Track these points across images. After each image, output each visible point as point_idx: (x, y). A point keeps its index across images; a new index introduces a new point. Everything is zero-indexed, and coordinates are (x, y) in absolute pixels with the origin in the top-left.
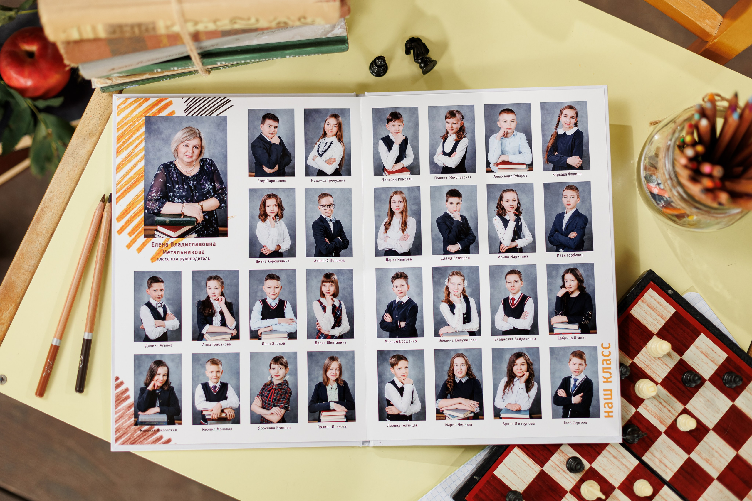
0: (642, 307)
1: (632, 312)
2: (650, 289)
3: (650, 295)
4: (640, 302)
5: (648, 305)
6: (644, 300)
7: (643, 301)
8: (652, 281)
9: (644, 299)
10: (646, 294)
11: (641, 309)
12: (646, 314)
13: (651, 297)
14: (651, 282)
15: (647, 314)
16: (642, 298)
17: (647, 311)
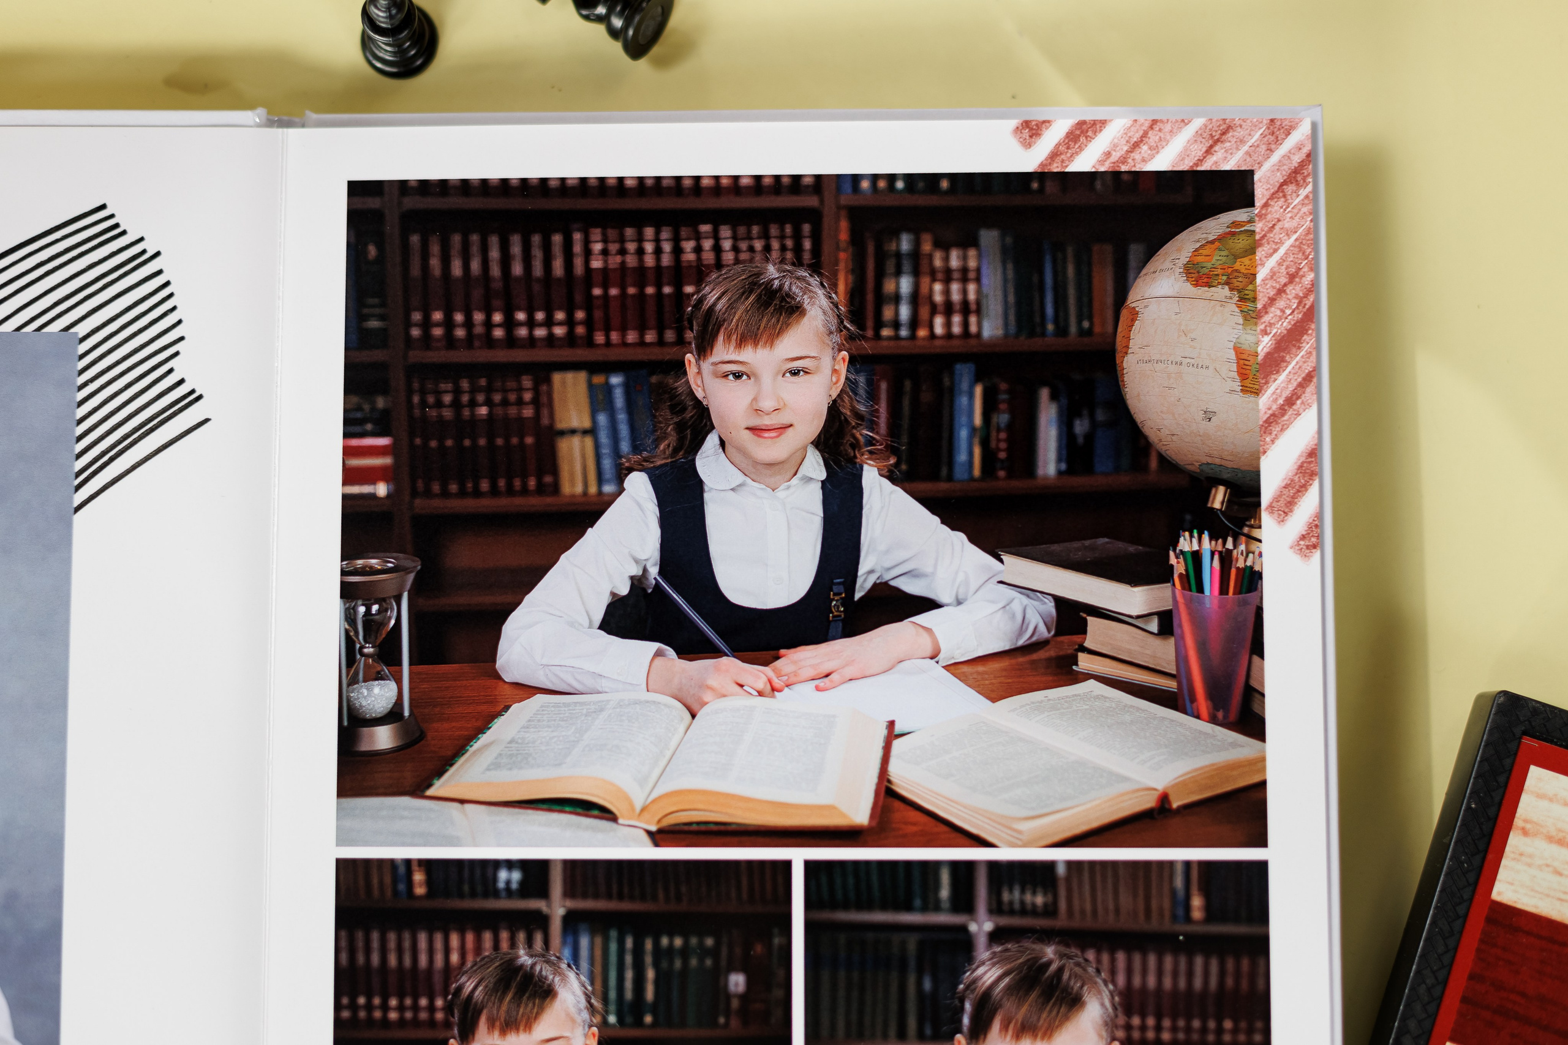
0: (1531, 856)
1: (1499, 893)
2: (1535, 772)
3: (1541, 796)
4: (1515, 841)
5: (1550, 839)
6: (1528, 826)
7: (1525, 833)
8: (1525, 733)
9: (1526, 821)
10: (1525, 799)
11: (1530, 865)
12: (1558, 878)
13: (1551, 800)
14: (1527, 741)
15: (1560, 874)
16: (1518, 821)
17: (1556, 864)
